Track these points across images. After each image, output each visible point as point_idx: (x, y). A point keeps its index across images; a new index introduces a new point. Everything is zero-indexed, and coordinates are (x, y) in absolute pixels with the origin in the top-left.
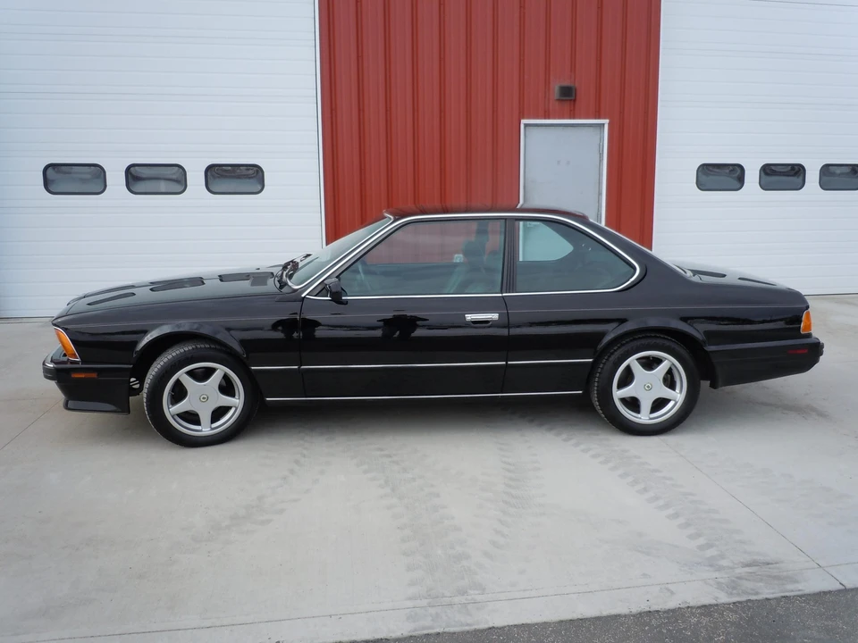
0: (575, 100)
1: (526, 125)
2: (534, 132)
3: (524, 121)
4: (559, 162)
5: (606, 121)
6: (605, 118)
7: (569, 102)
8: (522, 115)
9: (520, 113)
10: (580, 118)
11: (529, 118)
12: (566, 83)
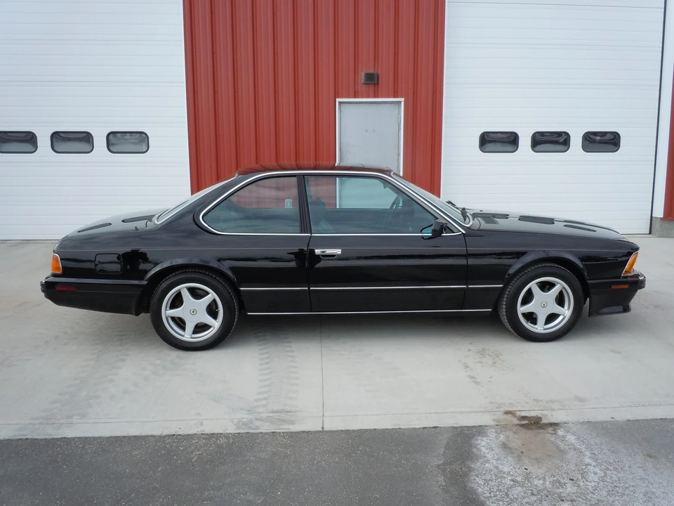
0: (378, 83)
1: (340, 103)
2: (346, 108)
3: (338, 100)
4: (366, 131)
5: (402, 100)
6: (401, 97)
7: (373, 84)
8: (336, 95)
9: (335, 94)
10: (382, 97)
11: (342, 97)
12: (371, 71)
